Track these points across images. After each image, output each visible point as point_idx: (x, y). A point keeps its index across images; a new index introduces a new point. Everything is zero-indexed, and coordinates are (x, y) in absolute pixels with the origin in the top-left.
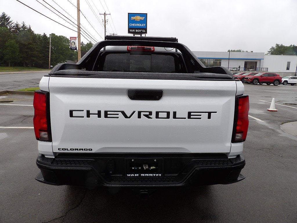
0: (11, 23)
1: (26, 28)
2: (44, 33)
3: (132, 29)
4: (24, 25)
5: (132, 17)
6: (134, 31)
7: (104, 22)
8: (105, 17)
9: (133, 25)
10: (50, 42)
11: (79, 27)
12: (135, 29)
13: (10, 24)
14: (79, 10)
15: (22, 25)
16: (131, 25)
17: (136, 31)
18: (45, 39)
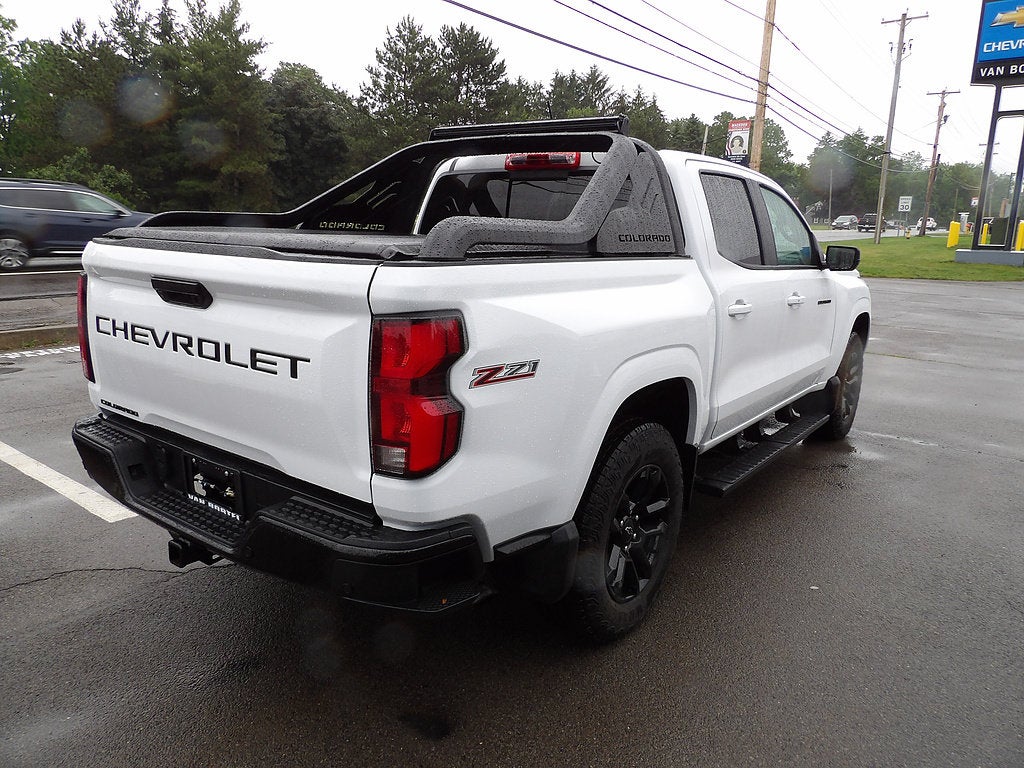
0: (609, 93)
1: (645, 104)
2: (693, 115)
3: (995, 63)
4: (639, 96)
5: (1000, 16)
6: (1001, 70)
7: (895, 51)
8: (903, 30)
9: (1002, 46)
10: (705, 141)
11: (764, 85)
12: (1006, 62)
13: (606, 95)
14: (770, 25)
15: (634, 96)
16: (989, 47)
17: (1013, 69)
18: (692, 132)
